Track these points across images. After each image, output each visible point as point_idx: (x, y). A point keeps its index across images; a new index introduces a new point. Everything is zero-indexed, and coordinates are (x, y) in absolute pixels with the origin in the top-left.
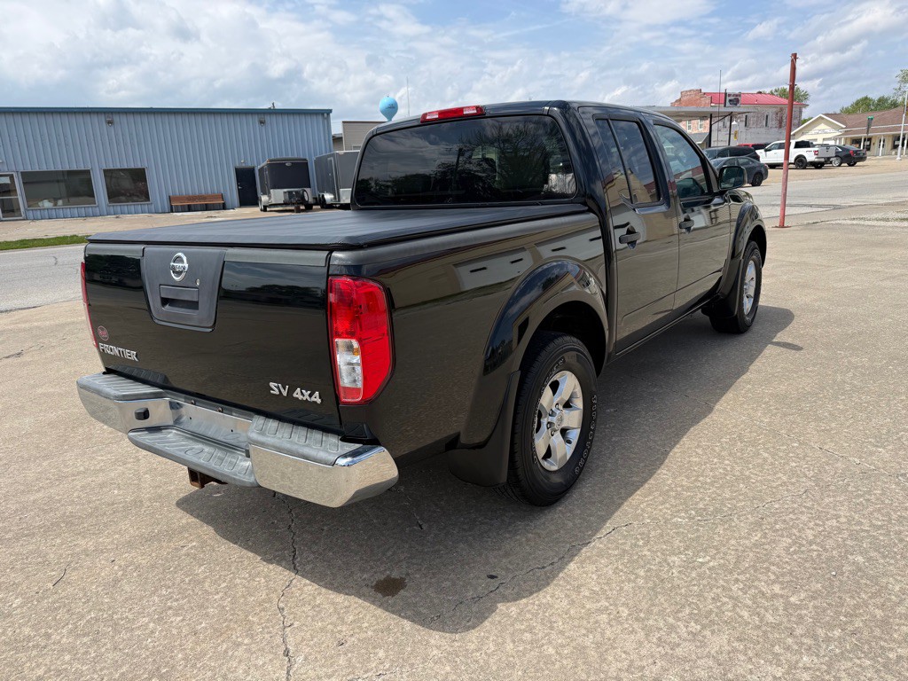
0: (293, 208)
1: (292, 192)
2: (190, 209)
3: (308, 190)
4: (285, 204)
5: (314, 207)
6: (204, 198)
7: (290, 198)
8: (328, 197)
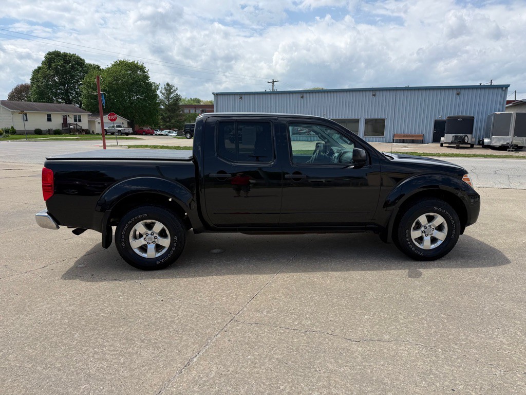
0: (455, 145)
1: (457, 136)
2: (403, 141)
3: (469, 136)
4: (452, 143)
5: (474, 146)
6: (412, 136)
7: (455, 140)
8: (486, 141)
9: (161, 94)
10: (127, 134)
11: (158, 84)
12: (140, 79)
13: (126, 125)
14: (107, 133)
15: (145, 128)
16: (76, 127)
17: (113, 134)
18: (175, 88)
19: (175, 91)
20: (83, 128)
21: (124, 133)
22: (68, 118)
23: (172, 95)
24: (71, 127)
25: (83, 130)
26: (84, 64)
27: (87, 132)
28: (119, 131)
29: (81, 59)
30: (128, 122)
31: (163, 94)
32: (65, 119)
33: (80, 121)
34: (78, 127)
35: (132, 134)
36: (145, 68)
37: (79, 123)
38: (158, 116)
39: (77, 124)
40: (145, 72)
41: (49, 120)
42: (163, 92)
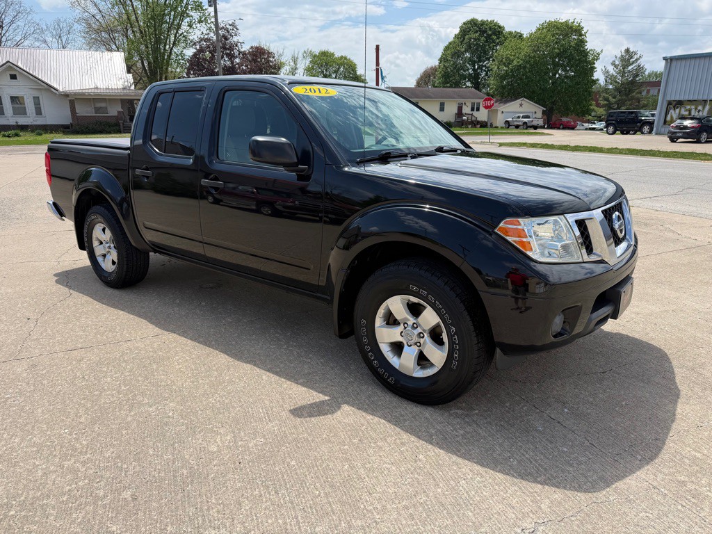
9: (613, 67)
10: (535, 128)
11: (599, 51)
12: (571, 46)
13: (539, 114)
14: (509, 126)
15: (564, 119)
16: (470, 118)
17: (517, 127)
18: (639, 55)
19: (637, 60)
20: (478, 119)
21: (531, 127)
22: (464, 107)
23: (630, 68)
24: (464, 118)
25: (478, 122)
26: (502, 33)
27: (484, 125)
28: (525, 123)
29: (500, 27)
30: (543, 111)
31: (616, 66)
32: (460, 109)
33: (478, 109)
34: (474, 119)
35: (543, 127)
36: (582, 28)
37: (475, 113)
38: (589, 101)
39: (472, 115)
40: (581, 35)
41: (442, 109)
42: (617, 63)
